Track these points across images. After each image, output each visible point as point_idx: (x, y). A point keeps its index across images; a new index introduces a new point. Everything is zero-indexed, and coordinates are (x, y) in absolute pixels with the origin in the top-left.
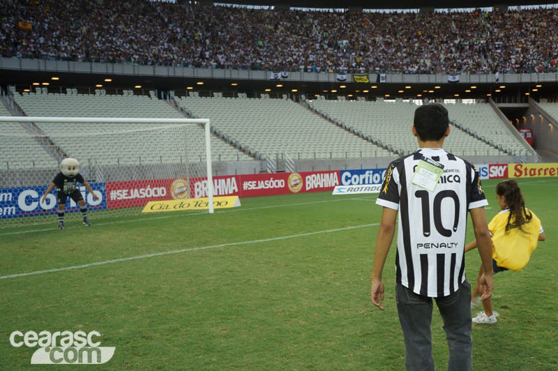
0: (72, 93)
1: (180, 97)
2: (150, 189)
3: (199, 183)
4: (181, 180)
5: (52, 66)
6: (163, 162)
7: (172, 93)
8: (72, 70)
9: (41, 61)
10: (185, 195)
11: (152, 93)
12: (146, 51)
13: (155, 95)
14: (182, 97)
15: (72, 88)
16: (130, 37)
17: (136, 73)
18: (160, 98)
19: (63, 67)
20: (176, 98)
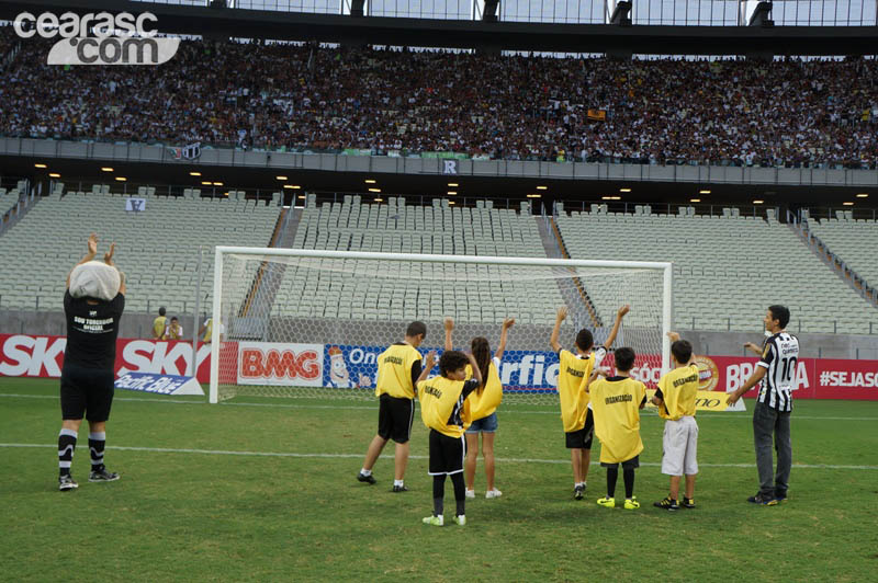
0: (643, 212)
1: (817, 220)
2: (648, 369)
3: (735, 367)
4: (704, 359)
5: (616, 172)
6: (696, 326)
7: (805, 213)
8: (645, 177)
9: (603, 166)
10: (707, 384)
11: (771, 212)
12: (772, 143)
13: (775, 216)
14: (821, 220)
15: (643, 205)
16: (752, 122)
17: (746, 180)
18: (782, 220)
19: (632, 173)
20: (811, 222)
